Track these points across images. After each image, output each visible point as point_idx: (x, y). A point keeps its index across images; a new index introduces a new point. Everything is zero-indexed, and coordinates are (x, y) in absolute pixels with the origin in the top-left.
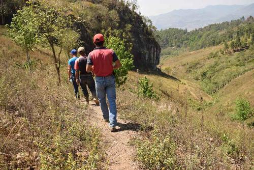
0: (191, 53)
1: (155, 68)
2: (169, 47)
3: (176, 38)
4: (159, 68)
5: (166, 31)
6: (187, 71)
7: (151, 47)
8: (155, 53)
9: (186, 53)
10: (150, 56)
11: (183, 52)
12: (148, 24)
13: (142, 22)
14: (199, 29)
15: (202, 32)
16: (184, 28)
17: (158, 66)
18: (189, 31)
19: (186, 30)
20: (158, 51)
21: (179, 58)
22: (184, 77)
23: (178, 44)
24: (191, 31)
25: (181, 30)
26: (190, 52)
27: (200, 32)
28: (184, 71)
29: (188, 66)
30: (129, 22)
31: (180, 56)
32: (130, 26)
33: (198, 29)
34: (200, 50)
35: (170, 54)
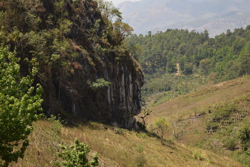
0: (218, 85)
1: (131, 122)
2: (167, 74)
3: (183, 53)
4: (141, 121)
5: (160, 37)
6: (209, 128)
7: (121, 72)
8: (131, 86)
9: (206, 87)
10: (118, 94)
11: (201, 83)
12: (113, 19)
13: (98, 15)
14: (236, 30)
15: (242, 39)
16: (200, 30)
17: (137, 118)
18: (212, 36)
19: (206, 34)
20: (137, 82)
21: (191, 99)
22: (202, 143)
23: (187, 65)
24: (217, 37)
25: (194, 34)
26: (216, 83)
27: (237, 37)
28: (202, 129)
29: (210, 117)
30: (66, 14)
31: (192, 92)
32: (69, 23)
33: (232, 31)
34: (239, 80)
35: (169, 89)
